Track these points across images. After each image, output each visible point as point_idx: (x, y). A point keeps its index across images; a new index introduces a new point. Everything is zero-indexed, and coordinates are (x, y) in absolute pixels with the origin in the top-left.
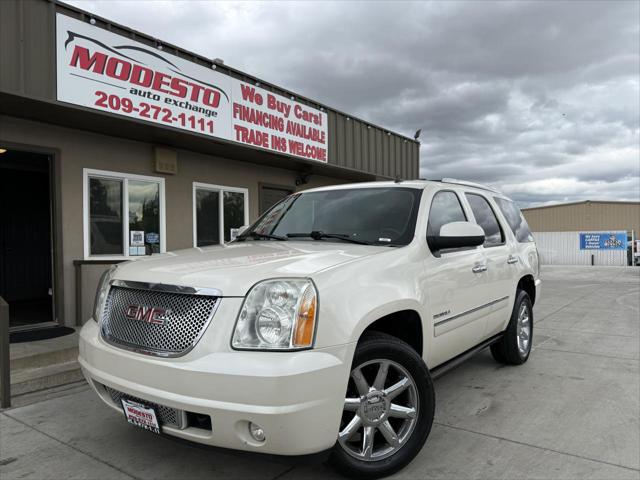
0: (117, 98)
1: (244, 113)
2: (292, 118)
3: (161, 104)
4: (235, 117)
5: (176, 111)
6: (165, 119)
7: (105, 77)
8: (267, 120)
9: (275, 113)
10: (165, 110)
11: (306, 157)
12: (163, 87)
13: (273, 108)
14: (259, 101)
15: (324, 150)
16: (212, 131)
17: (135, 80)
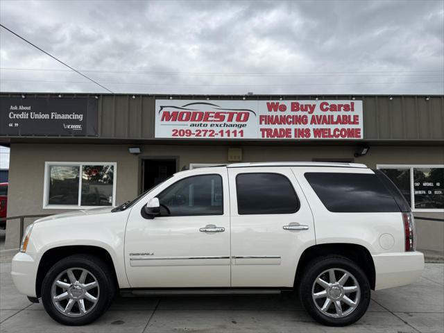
0: (183, 131)
1: (269, 120)
2: (318, 112)
3: (209, 128)
4: (261, 123)
5: (217, 130)
6: (210, 135)
7: (177, 122)
8: (289, 120)
9: (300, 113)
10: (210, 131)
11: (334, 138)
12: (210, 119)
13: (298, 110)
14: (283, 108)
15: (359, 129)
16: (242, 136)
17: (193, 119)
